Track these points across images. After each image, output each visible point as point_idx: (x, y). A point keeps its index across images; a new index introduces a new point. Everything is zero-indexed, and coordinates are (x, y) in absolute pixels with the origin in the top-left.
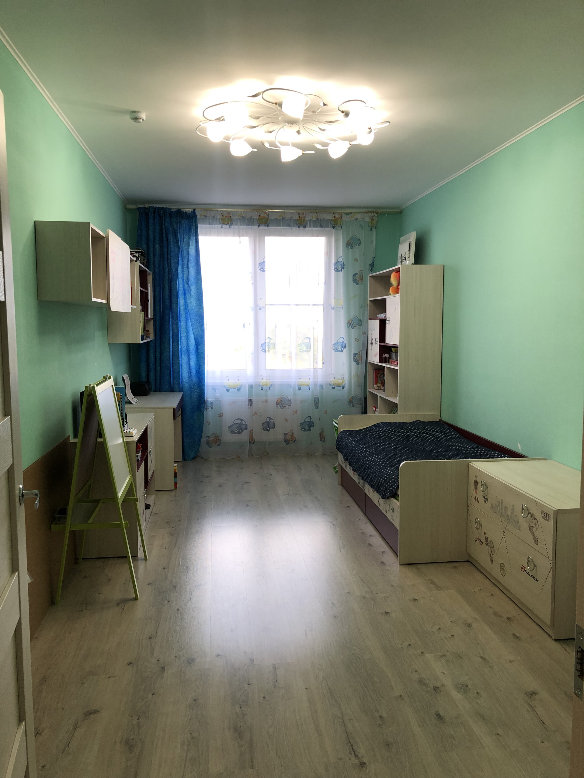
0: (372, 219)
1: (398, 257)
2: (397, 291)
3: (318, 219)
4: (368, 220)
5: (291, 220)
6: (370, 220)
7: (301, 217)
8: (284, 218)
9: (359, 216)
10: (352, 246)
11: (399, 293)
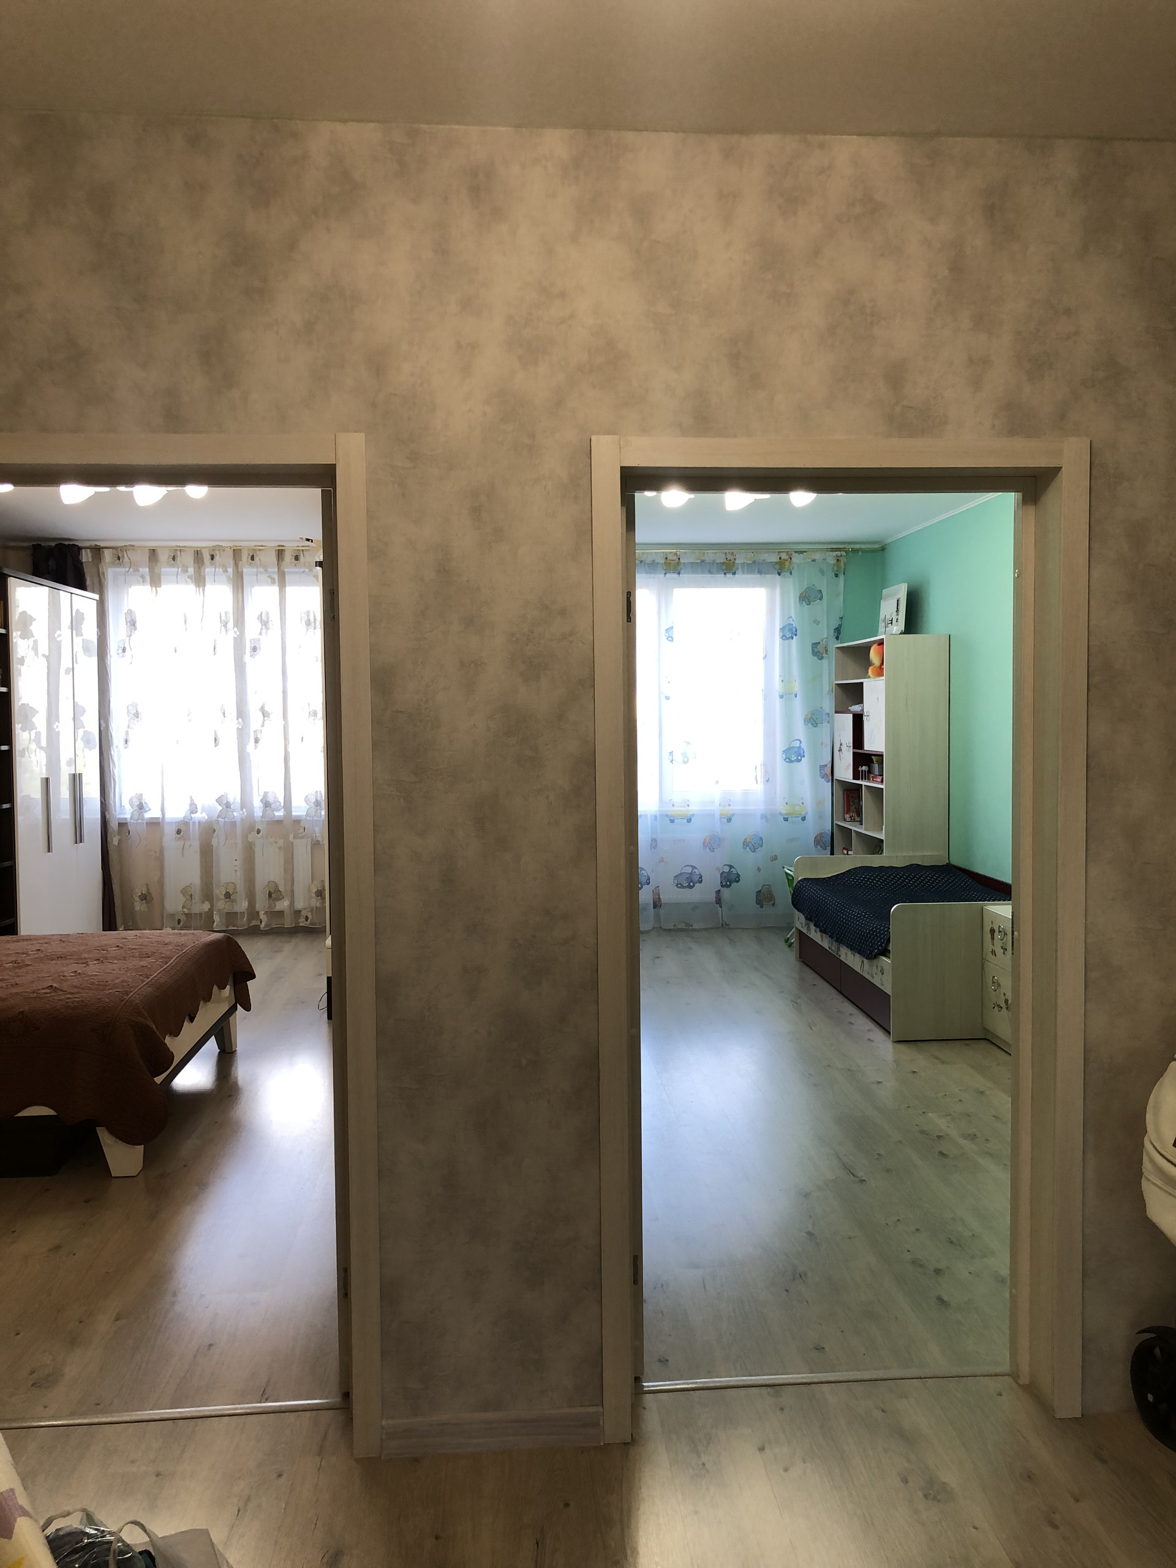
0: (838, 560)
1: (880, 620)
2: (880, 672)
3: (754, 562)
4: (832, 562)
5: (713, 563)
6: (835, 562)
7: (729, 559)
8: (703, 561)
9: (818, 556)
10: (809, 602)
11: (883, 675)
